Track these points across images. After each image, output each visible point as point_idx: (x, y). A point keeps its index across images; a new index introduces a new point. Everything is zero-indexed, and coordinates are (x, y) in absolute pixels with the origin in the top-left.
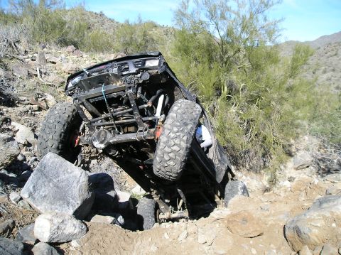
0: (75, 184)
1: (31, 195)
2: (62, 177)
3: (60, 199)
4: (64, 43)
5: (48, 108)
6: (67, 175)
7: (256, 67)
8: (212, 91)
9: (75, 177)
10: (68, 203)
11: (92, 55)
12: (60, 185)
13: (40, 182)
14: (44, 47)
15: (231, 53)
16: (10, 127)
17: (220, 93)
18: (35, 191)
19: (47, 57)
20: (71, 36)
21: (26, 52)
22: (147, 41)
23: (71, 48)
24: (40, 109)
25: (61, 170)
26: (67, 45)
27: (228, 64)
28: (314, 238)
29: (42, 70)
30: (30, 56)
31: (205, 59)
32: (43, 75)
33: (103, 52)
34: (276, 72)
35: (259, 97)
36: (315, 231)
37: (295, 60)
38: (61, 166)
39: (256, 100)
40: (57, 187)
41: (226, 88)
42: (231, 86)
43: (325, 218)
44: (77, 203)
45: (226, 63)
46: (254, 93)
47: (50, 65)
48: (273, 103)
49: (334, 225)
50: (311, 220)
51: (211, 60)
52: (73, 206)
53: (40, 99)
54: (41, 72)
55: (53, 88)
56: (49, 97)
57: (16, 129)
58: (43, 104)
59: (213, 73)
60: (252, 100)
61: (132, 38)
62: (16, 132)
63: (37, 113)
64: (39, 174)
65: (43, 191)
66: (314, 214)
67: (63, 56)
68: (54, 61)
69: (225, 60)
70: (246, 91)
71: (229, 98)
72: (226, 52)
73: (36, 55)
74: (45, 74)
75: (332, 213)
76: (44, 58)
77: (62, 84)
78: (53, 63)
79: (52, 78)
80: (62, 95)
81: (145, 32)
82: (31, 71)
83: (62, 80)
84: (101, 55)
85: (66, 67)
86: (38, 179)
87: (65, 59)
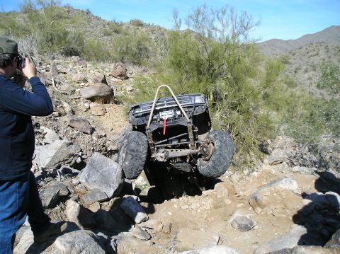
0: (114, 174)
1: (86, 180)
2: (105, 169)
3: (104, 183)
4: (70, 53)
5: (66, 114)
6: (108, 168)
7: (237, 80)
9: (114, 169)
10: (110, 186)
11: (94, 64)
12: (104, 174)
13: (91, 172)
14: (53, 58)
15: (216, 67)
16: (40, 131)
18: (89, 177)
19: (59, 68)
20: (74, 46)
21: (40, 63)
22: (141, 50)
23: (76, 58)
24: (60, 115)
25: (104, 164)
26: (71, 56)
27: (214, 76)
28: (264, 202)
29: (57, 80)
30: (44, 67)
32: (57, 85)
33: (103, 61)
34: (253, 83)
35: (240, 104)
36: (265, 198)
38: (104, 161)
39: (236, 106)
41: (212, 97)
43: (271, 191)
44: (116, 187)
45: (212, 75)
46: (235, 101)
47: (62, 75)
48: (251, 109)
49: (275, 194)
50: (263, 192)
51: (200, 73)
52: (113, 188)
53: (58, 107)
54: (55, 82)
55: (66, 96)
56: (65, 105)
57: (45, 132)
58: (62, 111)
59: (202, 84)
60: (234, 107)
61: (127, 47)
62: (45, 134)
63: (58, 118)
64: (90, 167)
65: (93, 178)
66: (266, 189)
67: (70, 66)
68: (64, 71)
69: (211, 72)
70: (228, 100)
71: (214, 104)
72: (212, 66)
73: (48, 66)
74: (59, 83)
75: (275, 188)
76: (56, 69)
77: (73, 92)
78: (65, 73)
79: (64, 87)
80: (74, 102)
81: (139, 41)
82: (47, 81)
83: (73, 89)
84: (102, 64)
85: (75, 77)
86: (90, 170)
87: (73, 69)
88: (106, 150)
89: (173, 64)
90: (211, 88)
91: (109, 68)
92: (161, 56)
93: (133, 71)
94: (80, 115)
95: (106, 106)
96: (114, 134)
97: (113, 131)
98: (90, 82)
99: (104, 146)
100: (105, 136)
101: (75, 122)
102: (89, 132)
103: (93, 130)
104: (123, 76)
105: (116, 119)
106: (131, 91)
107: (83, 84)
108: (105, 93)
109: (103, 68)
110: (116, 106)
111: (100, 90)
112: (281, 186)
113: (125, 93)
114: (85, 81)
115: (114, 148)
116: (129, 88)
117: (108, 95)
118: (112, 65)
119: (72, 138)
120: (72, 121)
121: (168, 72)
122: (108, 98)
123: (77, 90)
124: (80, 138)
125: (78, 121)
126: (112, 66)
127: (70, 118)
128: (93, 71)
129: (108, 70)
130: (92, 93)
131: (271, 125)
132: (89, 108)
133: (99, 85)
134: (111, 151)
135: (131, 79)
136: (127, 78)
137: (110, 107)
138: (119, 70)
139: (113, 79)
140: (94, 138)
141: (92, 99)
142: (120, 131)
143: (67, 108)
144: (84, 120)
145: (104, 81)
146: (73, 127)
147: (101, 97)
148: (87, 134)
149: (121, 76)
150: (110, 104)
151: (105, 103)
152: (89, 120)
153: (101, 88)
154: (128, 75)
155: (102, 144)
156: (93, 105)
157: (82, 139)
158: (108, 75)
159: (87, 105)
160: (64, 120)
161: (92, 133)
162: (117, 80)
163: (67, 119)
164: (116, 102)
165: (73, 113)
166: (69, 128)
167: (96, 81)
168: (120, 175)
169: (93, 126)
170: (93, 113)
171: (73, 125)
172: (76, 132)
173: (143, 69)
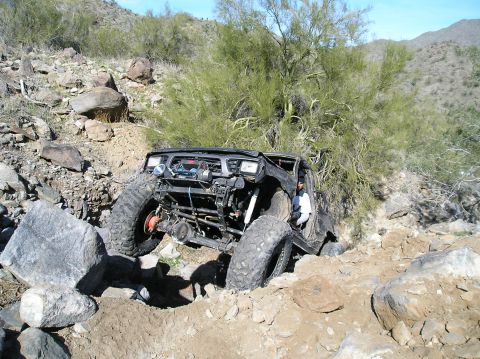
0: (78, 244)
1: (14, 261)
2: (59, 235)
3: (56, 266)
4: (59, 44)
5: (37, 138)
6: (66, 232)
7: (333, 76)
8: (270, 110)
9: (78, 234)
10: (69, 272)
11: (100, 61)
12: (56, 246)
13: (27, 242)
14: (30, 50)
15: (296, 57)
17: (283, 113)
18: (20, 255)
19: (35, 64)
20: (69, 34)
21: (3, 57)
22: (179, 40)
23: (69, 51)
24: (26, 139)
25: (57, 225)
26: (64, 47)
27: (293, 72)
28: (412, 310)
29: (27, 84)
30: (11, 63)
31: (261, 66)
32: (29, 91)
33: (115, 56)
34: (360, 83)
36: (414, 301)
39: (333, 122)
40: (53, 249)
41: (290, 106)
42: (297, 104)
43: (427, 283)
44: (82, 271)
45: (290, 71)
46: (329, 113)
47: (39, 75)
48: (356, 126)
49: (439, 292)
50: (408, 286)
51: (269, 65)
52: (76, 275)
53: (25, 125)
54: (26, 87)
55: (44, 109)
56: (39, 122)
58: (31, 133)
59: (273, 84)
60: (327, 123)
61: (156, 36)
63: (23, 144)
65: (33, 255)
66: (412, 278)
67: (57, 62)
68: (44, 69)
69: (289, 66)
70: (318, 110)
71: (295, 120)
72: (291, 55)
73: (18, 61)
74: (33, 88)
75: (437, 276)
76: (30, 65)
77: (59, 102)
78: (44, 73)
79: (42, 95)
80: (58, 119)
81: (175, 27)
82: (11, 84)
83: (57, 97)
84: (113, 61)
85: (62, 78)
86: (25, 238)
87: (61, 67)
88: (110, 199)
90: (289, 93)
91: (122, 67)
92: (209, 50)
93: (161, 69)
94: (66, 140)
95: (114, 126)
96: (124, 171)
97: (124, 167)
98: (88, 86)
99: (105, 192)
100: (109, 174)
101: (51, 151)
102: (78, 168)
103: (86, 165)
104: (147, 78)
105: (129, 147)
106: (159, 102)
107: (75, 89)
108: (111, 101)
109: (114, 67)
110: (131, 125)
111: (103, 98)
112: (450, 269)
113: (149, 106)
114: (80, 85)
116: (156, 97)
117: (116, 107)
118: (130, 62)
119: (46, 179)
120: (46, 149)
121: (222, 72)
122: (118, 112)
123: (65, 100)
124: (61, 179)
125: (58, 149)
127: (44, 145)
128: (93, 70)
129: (121, 70)
130: (90, 103)
132: (84, 129)
133: (101, 90)
135: (159, 84)
136: (153, 82)
137: (121, 128)
138: (140, 66)
139: (130, 84)
140: (87, 178)
141: (90, 114)
142: (136, 166)
143: (42, 127)
144: (69, 148)
145: (111, 84)
146: (49, 161)
147: (105, 111)
148: (74, 171)
149: (142, 77)
150: (121, 123)
151: (112, 121)
152: (81, 149)
153: (104, 96)
154: (155, 78)
155: (101, 188)
156: (89, 123)
157: (65, 181)
158: (121, 76)
159: (79, 124)
160: (34, 148)
161: (84, 170)
162: (135, 84)
163: (38, 145)
164: (132, 120)
165: (54, 136)
166: (42, 162)
167: (97, 84)
168: (93, 249)
169: (89, 159)
170: (90, 137)
171: (48, 157)
172: (53, 169)
173: (179, 68)
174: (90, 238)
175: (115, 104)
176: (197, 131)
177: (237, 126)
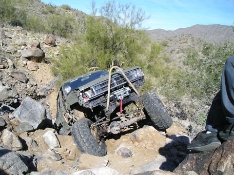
0: (39, 112)
1: (19, 116)
2: (33, 109)
3: (32, 119)
4: (15, 24)
5: (9, 67)
6: (35, 108)
7: (131, 54)
8: (105, 66)
9: (39, 109)
10: (36, 121)
11: (33, 33)
12: (32, 112)
14: (3, 26)
15: (118, 44)
17: (110, 66)
18: (21, 114)
19: (6, 33)
20: (19, 19)
22: (67, 27)
23: (20, 28)
24: (4, 68)
25: (33, 105)
26: (17, 26)
27: (115, 50)
28: (140, 139)
29: (4, 43)
32: (4, 46)
33: (39, 32)
37: (152, 52)
38: (33, 103)
41: (113, 63)
44: (40, 121)
47: (8, 39)
51: (106, 47)
52: (38, 122)
53: (4, 61)
54: (3, 44)
55: (10, 55)
56: (9, 61)
58: (6, 65)
59: (107, 55)
61: (58, 24)
63: (3, 70)
64: (23, 107)
65: (25, 115)
67: (15, 33)
68: (10, 36)
69: (114, 47)
72: (115, 43)
74: (6, 45)
75: (148, 130)
76: (4, 34)
77: (16, 52)
78: (10, 38)
79: (9, 48)
80: (16, 60)
81: (66, 20)
83: (15, 50)
84: (38, 34)
85: (18, 42)
86: (22, 109)
87: (17, 36)
88: (36, 95)
89: (88, 39)
90: (113, 58)
91: (43, 38)
92: (81, 33)
93: (60, 41)
94: (20, 69)
95: (39, 64)
96: (42, 84)
97: (42, 82)
98: (29, 46)
99: (34, 92)
100: (36, 85)
101: (15, 74)
102: (25, 82)
103: (28, 80)
104: (53, 44)
105: (45, 74)
106: (57, 55)
107: (23, 47)
108: (38, 55)
109: (39, 37)
110: (45, 65)
112: (152, 128)
113: (53, 56)
114: (25, 45)
115: (42, 94)
116: (56, 53)
117: (40, 57)
119: (12, 85)
120: (13, 73)
121: (85, 45)
122: (41, 59)
123: (18, 51)
124: (18, 85)
125: (17, 73)
126: (46, 36)
127: (12, 71)
128: (32, 38)
129: (42, 39)
130: (30, 54)
131: (151, 87)
132: (26, 65)
133: (35, 49)
134: (40, 96)
135: (58, 47)
136: (55, 46)
137: (41, 65)
138: (50, 39)
139: (46, 46)
140: (28, 86)
141: (29, 58)
142: (47, 82)
143: (10, 63)
144: (22, 73)
145: (39, 46)
146: (13, 78)
147: (35, 58)
148: (23, 82)
149: (51, 44)
150: (42, 63)
151: (38, 62)
152: (25, 73)
153: (36, 52)
154: (56, 44)
155: (33, 91)
156: (29, 62)
158: (42, 42)
159: (25, 62)
160: (7, 72)
161: (26, 83)
162: (48, 46)
163: (9, 71)
164: (46, 62)
165: (14, 67)
166: (10, 78)
167: (33, 46)
168: (44, 114)
169: (28, 78)
170: (29, 68)
171: (13, 76)
172: (15, 81)
173: (67, 40)
174: (43, 111)
175: (40, 55)
176: (74, 71)
177: (91, 70)
